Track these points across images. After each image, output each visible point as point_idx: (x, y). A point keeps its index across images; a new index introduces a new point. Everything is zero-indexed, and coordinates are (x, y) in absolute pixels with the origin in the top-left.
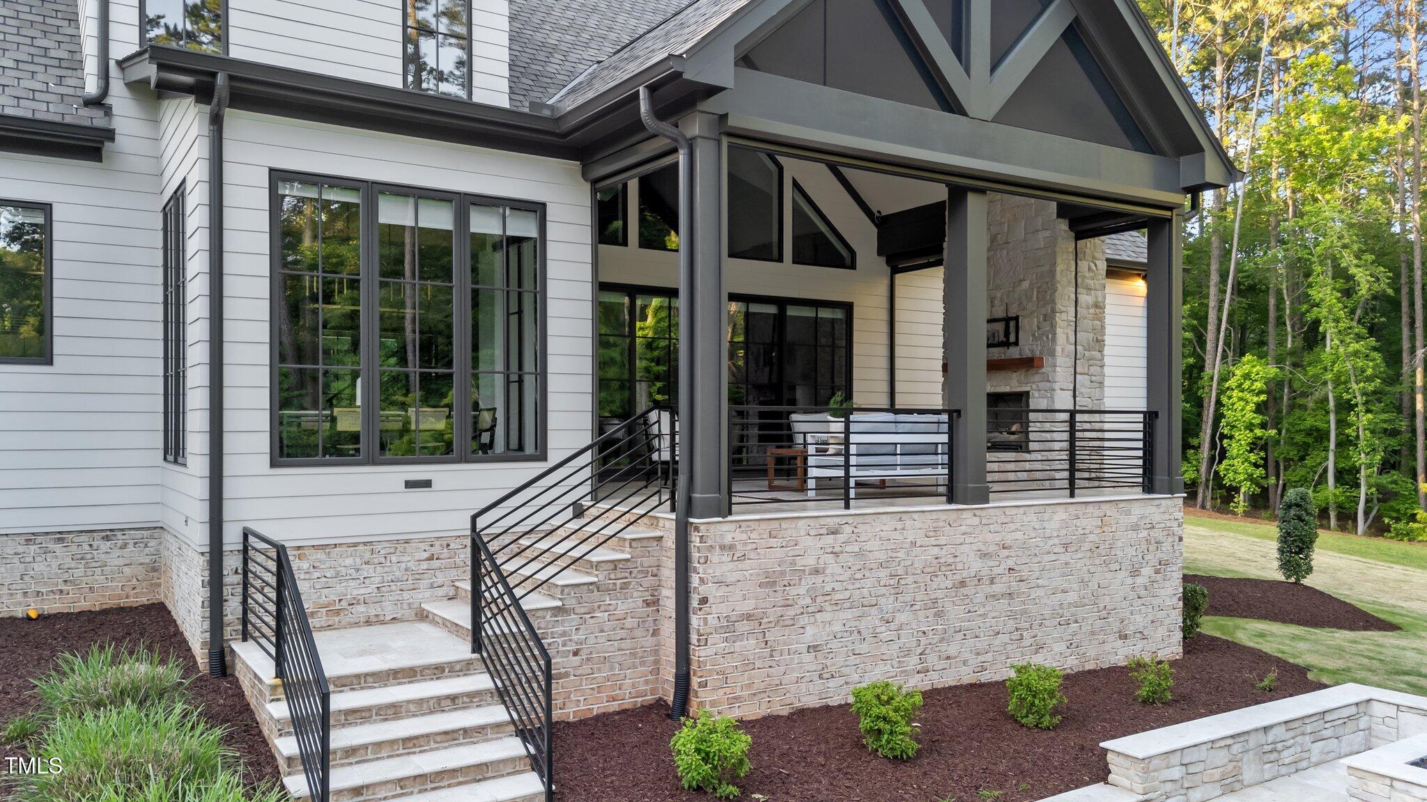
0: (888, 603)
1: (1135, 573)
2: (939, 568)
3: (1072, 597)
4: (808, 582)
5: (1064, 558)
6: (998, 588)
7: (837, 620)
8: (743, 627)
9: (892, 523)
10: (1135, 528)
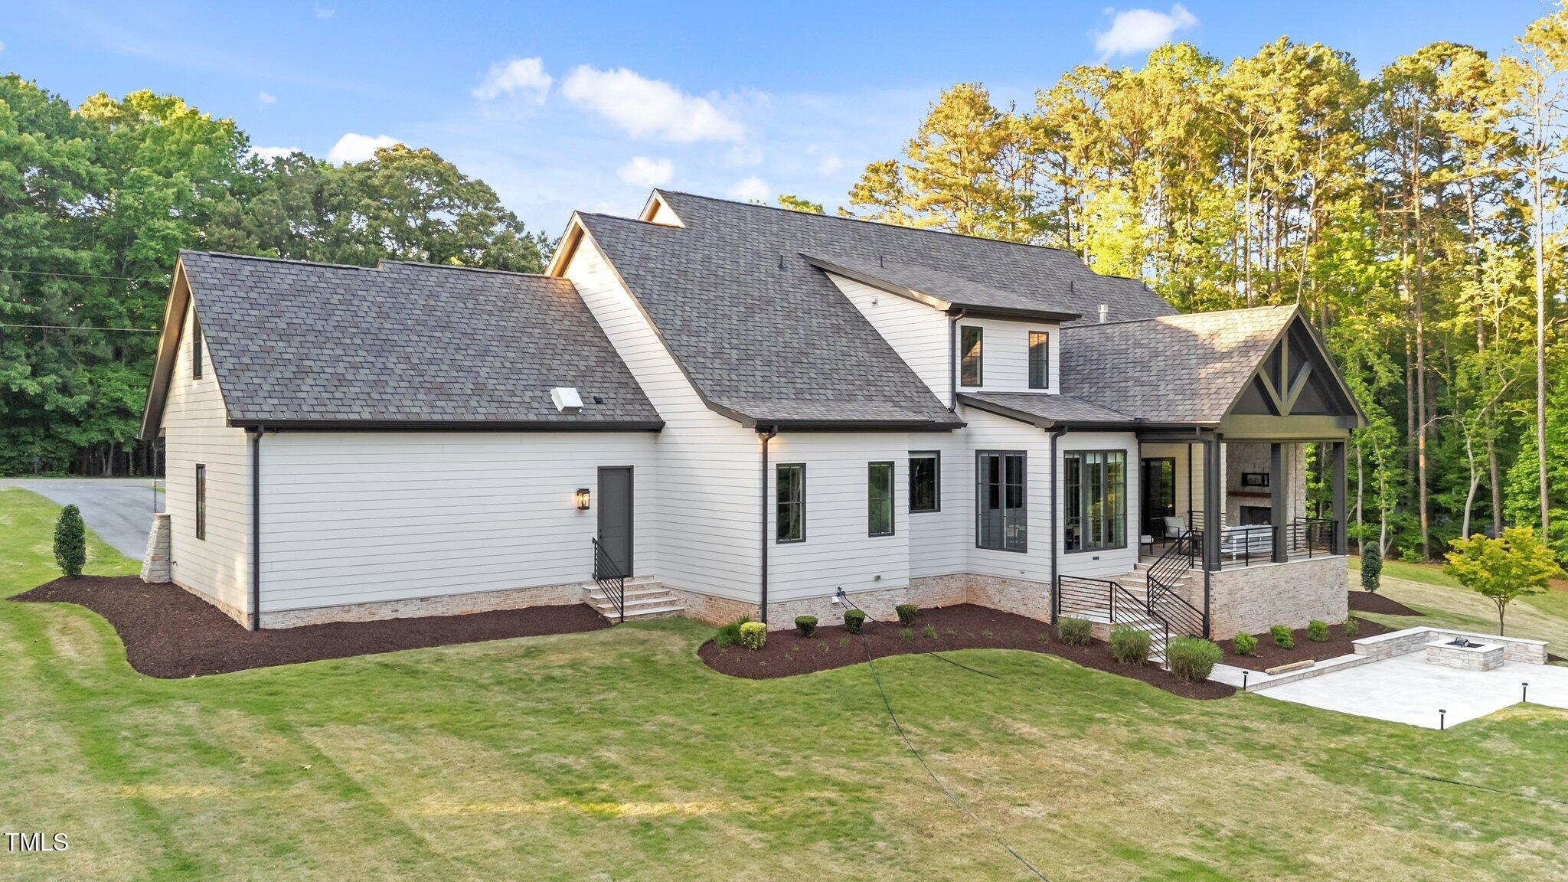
0: (1260, 600)
1: (1332, 588)
2: (1275, 587)
3: (1312, 598)
4: (1240, 592)
5: (1310, 582)
6: (1291, 595)
7: (1247, 606)
8: (1224, 609)
9: (1261, 571)
10: (1332, 570)
